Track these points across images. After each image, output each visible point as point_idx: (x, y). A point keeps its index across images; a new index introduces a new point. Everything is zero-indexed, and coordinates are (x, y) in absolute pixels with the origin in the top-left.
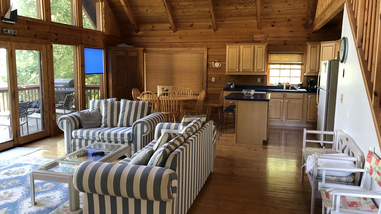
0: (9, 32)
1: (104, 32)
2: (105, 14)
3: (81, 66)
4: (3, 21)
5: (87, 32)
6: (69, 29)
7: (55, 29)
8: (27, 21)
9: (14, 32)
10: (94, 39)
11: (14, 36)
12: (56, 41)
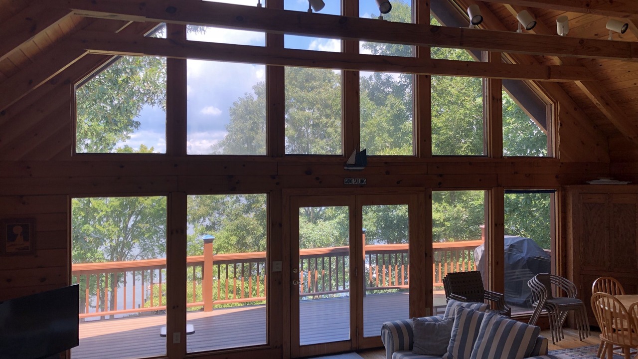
0: (353, 182)
1: (559, 158)
2: (561, 125)
3: (496, 225)
4: (346, 168)
5: (512, 163)
6: (470, 164)
7: (438, 167)
8: (386, 163)
9: (362, 181)
10: (529, 174)
11: (362, 186)
12: (439, 186)
